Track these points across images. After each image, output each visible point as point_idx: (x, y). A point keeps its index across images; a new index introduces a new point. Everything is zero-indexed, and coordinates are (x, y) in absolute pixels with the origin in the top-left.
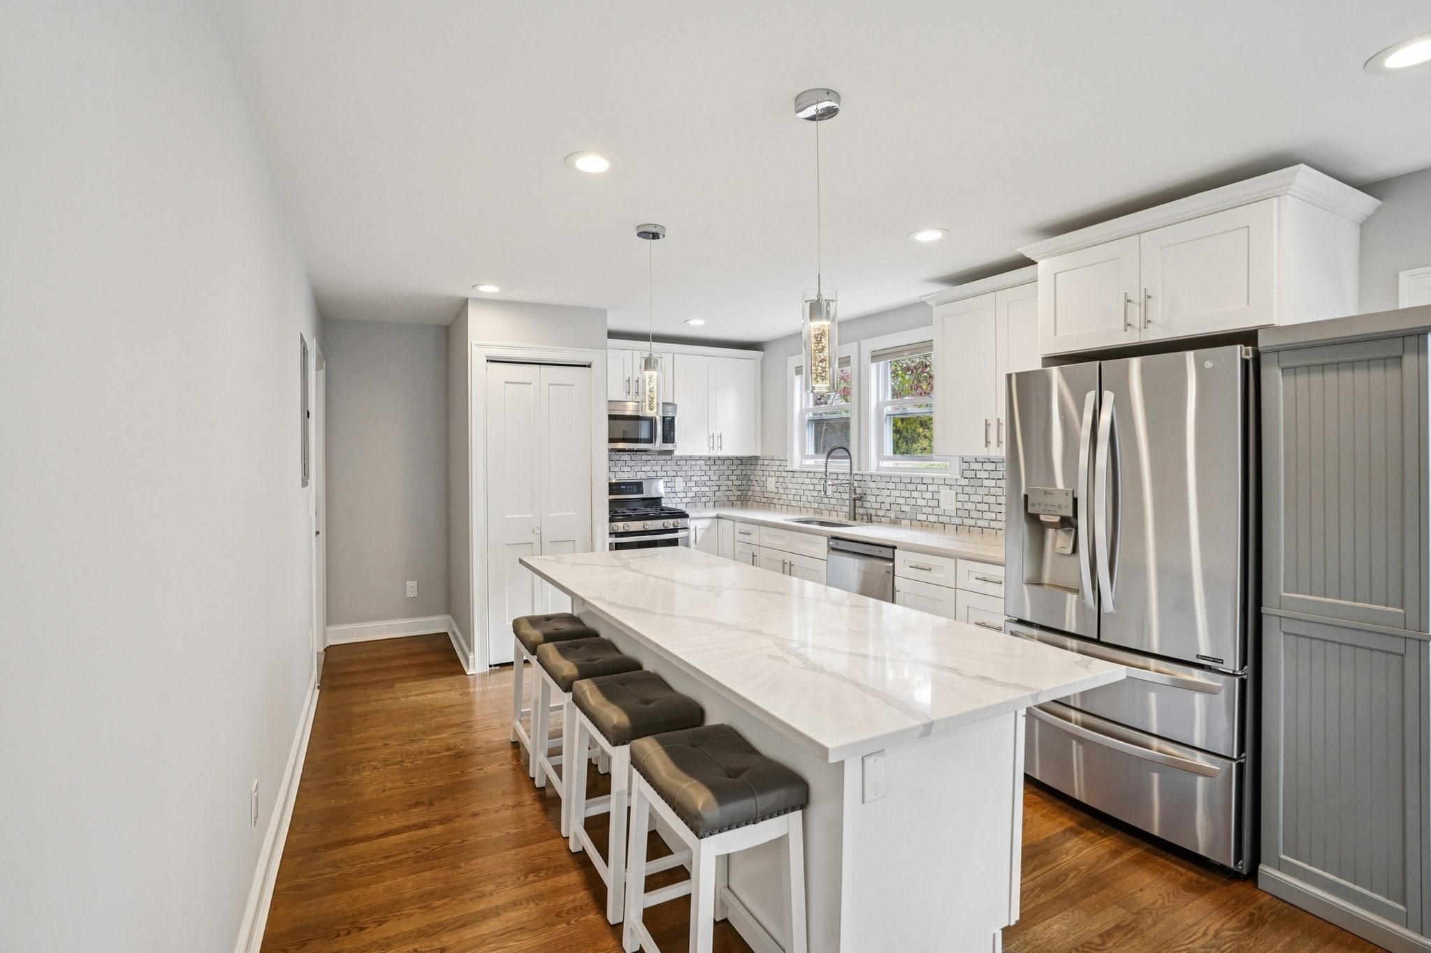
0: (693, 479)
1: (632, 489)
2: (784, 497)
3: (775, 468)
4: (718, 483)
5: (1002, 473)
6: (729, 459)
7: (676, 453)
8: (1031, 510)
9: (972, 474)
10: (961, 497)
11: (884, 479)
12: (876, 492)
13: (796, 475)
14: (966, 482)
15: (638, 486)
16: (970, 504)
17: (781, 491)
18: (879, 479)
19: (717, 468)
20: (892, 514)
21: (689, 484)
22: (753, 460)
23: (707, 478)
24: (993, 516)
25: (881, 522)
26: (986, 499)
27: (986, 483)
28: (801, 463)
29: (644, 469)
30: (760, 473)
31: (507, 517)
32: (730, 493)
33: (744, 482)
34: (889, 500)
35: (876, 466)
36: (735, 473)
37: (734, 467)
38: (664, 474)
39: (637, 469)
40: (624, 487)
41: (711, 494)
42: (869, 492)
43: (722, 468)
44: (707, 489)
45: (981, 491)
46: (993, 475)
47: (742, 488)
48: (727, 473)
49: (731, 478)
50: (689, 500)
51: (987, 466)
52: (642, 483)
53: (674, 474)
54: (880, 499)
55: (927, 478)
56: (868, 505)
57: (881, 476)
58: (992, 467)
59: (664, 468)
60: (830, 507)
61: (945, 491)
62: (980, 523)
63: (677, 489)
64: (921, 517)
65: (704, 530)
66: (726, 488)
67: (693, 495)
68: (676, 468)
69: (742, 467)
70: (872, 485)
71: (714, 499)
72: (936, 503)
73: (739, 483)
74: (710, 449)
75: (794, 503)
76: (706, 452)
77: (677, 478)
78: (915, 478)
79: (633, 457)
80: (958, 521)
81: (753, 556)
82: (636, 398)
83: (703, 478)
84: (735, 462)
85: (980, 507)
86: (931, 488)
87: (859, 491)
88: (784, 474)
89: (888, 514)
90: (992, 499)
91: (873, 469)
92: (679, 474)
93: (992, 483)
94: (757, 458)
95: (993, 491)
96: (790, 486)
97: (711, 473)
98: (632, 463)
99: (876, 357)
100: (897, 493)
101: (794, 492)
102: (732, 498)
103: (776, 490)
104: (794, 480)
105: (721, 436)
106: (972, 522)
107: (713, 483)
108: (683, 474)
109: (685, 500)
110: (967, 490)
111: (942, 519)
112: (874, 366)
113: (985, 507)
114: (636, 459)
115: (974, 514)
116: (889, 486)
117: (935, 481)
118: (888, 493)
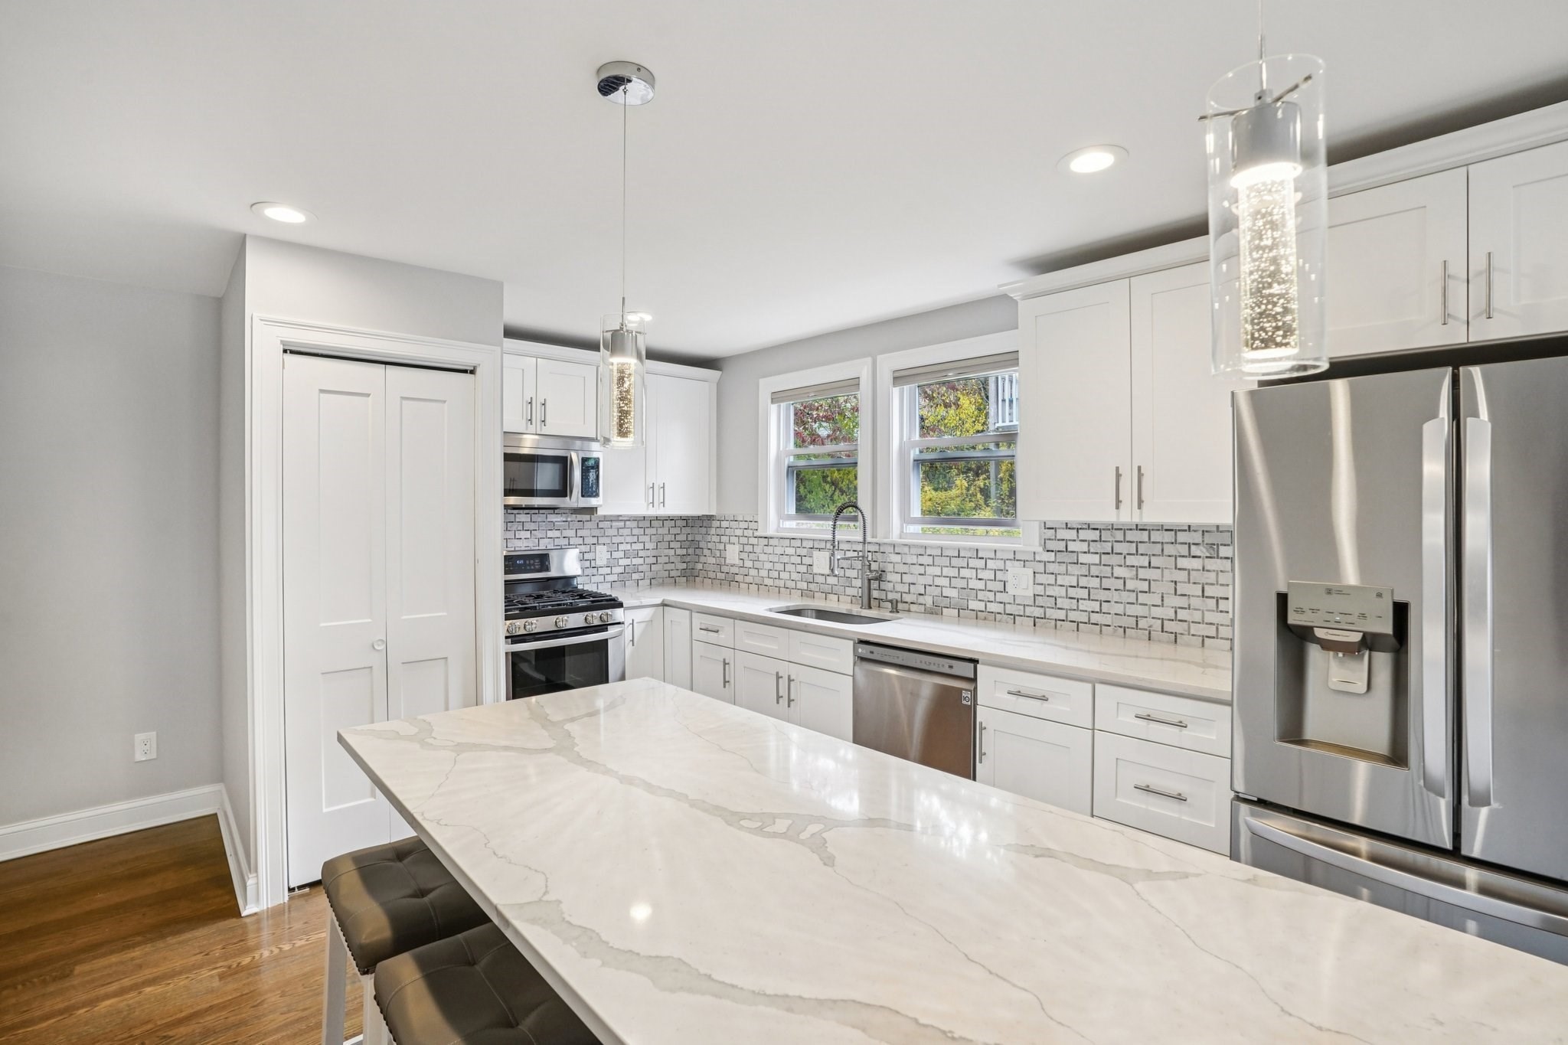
0: (621, 547)
1: (533, 565)
2: (753, 572)
3: (739, 532)
4: (655, 553)
5: (1110, 544)
6: (671, 519)
7: (600, 512)
8: (1293, 619)
9: (1061, 546)
10: (1040, 578)
11: (914, 551)
12: (902, 568)
13: (772, 542)
14: (1051, 556)
15: (542, 560)
16: (1057, 588)
17: (749, 564)
18: (906, 550)
19: (653, 531)
20: (928, 600)
21: (615, 555)
22: (703, 521)
23: (641, 546)
24: (1096, 606)
25: (909, 611)
26: (1083, 582)
27: (1083, 558)
28: (779, 526)
29: (550, 534)
30: (715, 539)
31: (322, 625)
32: (672, 566)
33: (691, 551)
34: (922, 580)
35: (898, 532)
36: (678, 538)
37: (677, 530)
38: (580, 541)
39: (538, 534)
40: (522, 562)
41: (645, 568)
42: (890, 568)
43: (660, 531)
44: (641, 561)
45: (1075, 570)
46: (1094, 547)
47: (688, 559)
48: (668, 538)
49: (672, 545)
50: (615, 578)
51: (1083, 534)
52: (548, 554)
53: (594, 540)
54: (907, 578)
55: (984, 550)
56: (889, 587)
57: (909, 546)
58: (1095, 535)
59: (580, 533)
60: (827, 588)
61: (1014, 568)
62: (1073, 616)
63: (599, 563)
64: (973, 605)
65: (643, 625)
66: (666, 559)
67: (621, 570)
68: (597, 532)
69: (688, 530)
70: (896, 558)
71: (649, 575)
72: (999, 586)
73: (684, 552)
74: (648, 505)
75: (768, 582)
76: (642, 509)
77: (598, 547)
78: (965, 549)
79: (535, 518)
80: (1038, 612)
81: (725, 664)
82: (541, 430)
83: (635, 547)
84: (679, 523)
85: (1072, 592)
86: (991, 564)
87: (874, 566)
88: (754, 541)
89: (921, 600)
90: (1095, 582)
91: (894, 537)
92: (601, 540)
93: (1096, 559)
94: (710, 518)
95: (1094, 571)
96: (762, 557)
97: (646, 539)
98: (532, 526)
99: (899, 378)
100: (937, 571)
101: (769, 566)
102: (673, 574)
103: (737, 562)
104: (769, 550)
105: (664, 487)
106: (1061, 615)
107: (648, 553)
108: (607, 540)
109: (610, 578)
110: (1051, 568)
111: (1010, 609)
112: (896, 391)
113: (1084, 593)
114: (539, 520)
115: (1063, 603)
116: (922, 560)
117: (999, 555)
118: (921, 570)
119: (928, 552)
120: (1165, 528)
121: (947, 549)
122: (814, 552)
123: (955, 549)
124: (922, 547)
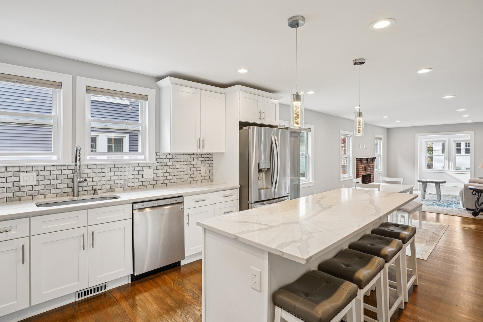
5: (175, 159)
8: (260, 168)
9: (161, 160)
10: (155, 171)
14: (159, 164)
16: (160, 174)
18: (95, 167)
20: (108, 187)
24: (171, 177)
26: (168, 171)
27: (168, 164)
34: (104, 179)
45: (166, 167)
46: (171, 160)
51: (168, 157)
55: (134, 164)
58: (171, 157)
61: (146, 169)
62: (165, 182)
64: (129, 185)
72: (141, 176)
78: (126, 164)
80: (154, 182)
85: (165, 174)
86: (137, 169)
89: (104, 187)
90: (171, 171)
93: (171, 164)
95: (171, 167)
100: (113, 174)
106: (162, 182)
110: (158, 168)
111: (144, 183)
113: (168, 174)
115: (162, 178)
116: (103, 170)
117: (140, 165)
118: (104, 174)
119: (108, 167)
120: (188, 154)
121: (117, 165)
122: (21, 174)
123: (121, 164)
124: (104, 165)
